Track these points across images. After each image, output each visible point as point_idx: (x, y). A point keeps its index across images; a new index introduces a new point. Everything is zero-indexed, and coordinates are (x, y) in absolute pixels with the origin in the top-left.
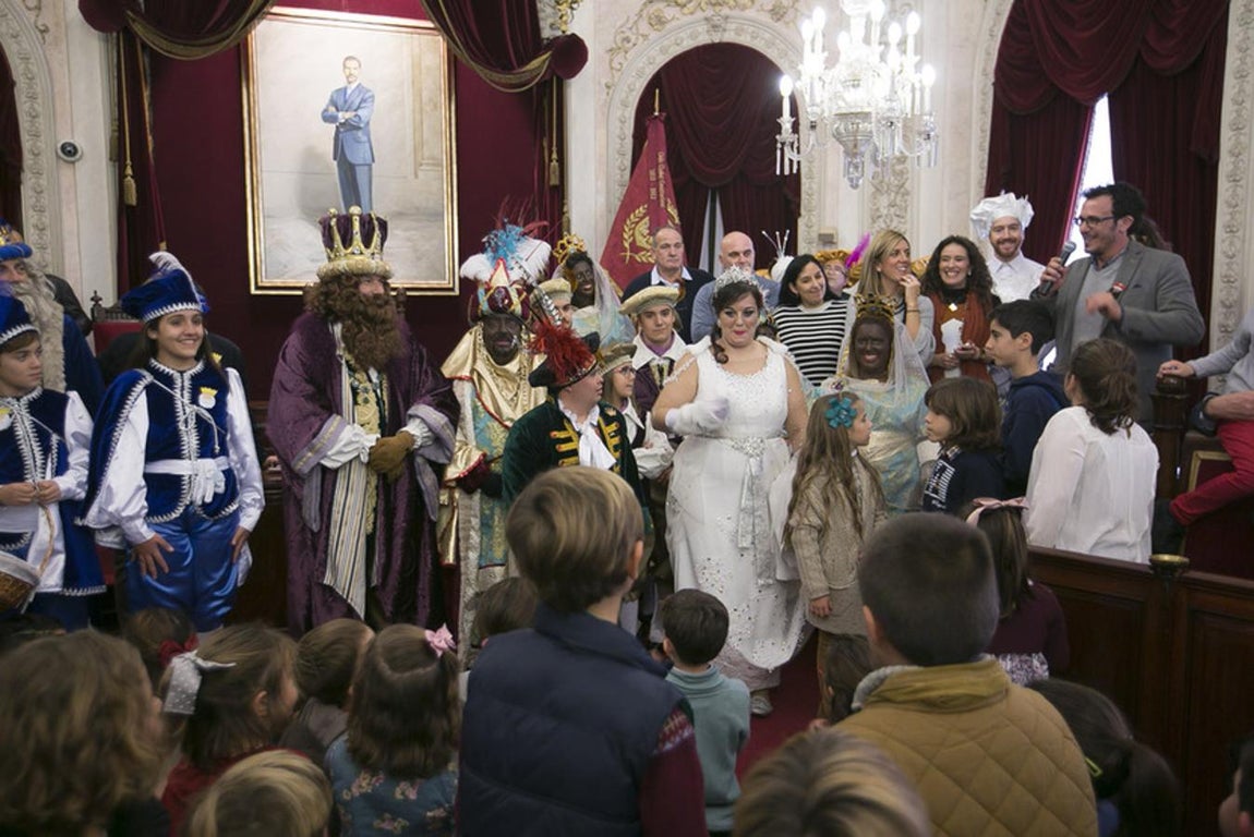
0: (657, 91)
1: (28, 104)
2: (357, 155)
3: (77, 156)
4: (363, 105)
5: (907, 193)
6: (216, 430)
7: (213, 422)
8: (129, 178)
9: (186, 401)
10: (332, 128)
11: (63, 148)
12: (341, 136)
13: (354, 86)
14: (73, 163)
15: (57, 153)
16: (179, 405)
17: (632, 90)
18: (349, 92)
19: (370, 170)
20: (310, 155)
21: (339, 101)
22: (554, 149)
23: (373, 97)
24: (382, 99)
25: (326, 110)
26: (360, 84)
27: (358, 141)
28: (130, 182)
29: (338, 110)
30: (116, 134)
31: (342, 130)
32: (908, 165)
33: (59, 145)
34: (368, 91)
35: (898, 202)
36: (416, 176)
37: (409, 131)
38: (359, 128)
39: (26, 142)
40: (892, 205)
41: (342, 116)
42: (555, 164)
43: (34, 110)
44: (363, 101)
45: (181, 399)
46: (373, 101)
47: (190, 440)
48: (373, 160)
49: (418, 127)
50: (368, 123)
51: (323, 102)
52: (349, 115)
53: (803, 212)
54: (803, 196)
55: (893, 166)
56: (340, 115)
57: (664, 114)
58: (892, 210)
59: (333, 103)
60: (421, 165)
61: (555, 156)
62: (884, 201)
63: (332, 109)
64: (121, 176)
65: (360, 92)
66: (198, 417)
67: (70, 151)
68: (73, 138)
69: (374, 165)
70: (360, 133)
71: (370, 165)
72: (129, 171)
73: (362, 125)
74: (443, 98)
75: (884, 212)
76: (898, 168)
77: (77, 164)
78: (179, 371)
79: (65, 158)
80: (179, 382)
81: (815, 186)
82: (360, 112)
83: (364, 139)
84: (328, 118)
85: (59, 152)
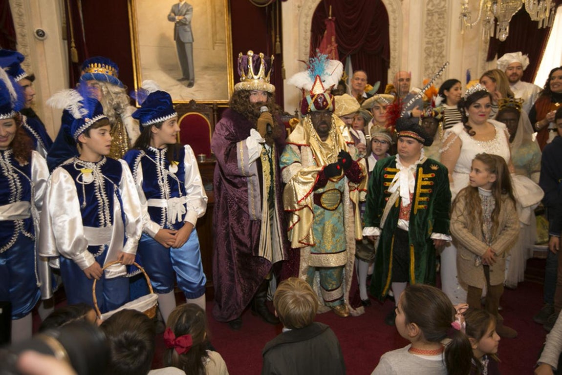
0: (331, 7)
1: (17, 9)
2: (186, 38)
3: (45, 37)
4: (187, 13)
5: (443, 56)
6: (179, 183)
7: (177, 179)
8: (73, 48)
9: (163, 167)
10: (173, 24)
11: (38, 32)
12: (177, 28)
13: (183, 3)
14: (43, 40)
15: (34, 35)
16: (159, 170)
17: (310, 9)
18: (181, 6)
19: (192, 45)
20: (163, 37)
21: (176, 10)
22: (278, 36)
23: (192, 9)
24: (196, 9)
25: (169, 15)
26: (185, 3)
27: (185, 31)
28: (74, 50)
29: (175, 15)
30: (65, 26)
31: (178, 25)
32: (444, 43)
33: (35, 31)
34: (190, 6)
35: (438, 61)
36: (214, 49)
37: (210, 26)
38: (185, 24)
39: (18, 30)
40: (436, 62)
41: (178, 18)
42: (278, 43)
43: (20, 11)
44: (188, 10)
45: (160, 166)
46: (192, 11)
47: (165, 189)
48: (193, 41)
49: (214, 24)
50: (190, 22)
51: (168, 11)
52: (181, 18)
53: (391, 66)
54: (391, 59)
55: (437, 43)
56: (177, 17)
57: (334, 18)
58: (436, 65)
59: (173, 11)
60: (216, 43)
61: (278, 39)
62: (431, 60)
63: (173, 15)
64: (70, 47)
65: (186, 6)
66: (169, 177)
67: (41, 34)
68: (41, 27)
69: (194, 43)
70: (186, 27)
71: (191, 43)
72: (73, 45)
73: (187, 23)
74: (225, 10)
75: (431, 65)
76: (439, 44)
77: (45, 41)
78: (158, 149)
79: (39, 38)
80: (158, 156)
81: (397, 54)
82: (187, 16)
83: (188, 30)
84: (171, 19)
85: (36, 34)
